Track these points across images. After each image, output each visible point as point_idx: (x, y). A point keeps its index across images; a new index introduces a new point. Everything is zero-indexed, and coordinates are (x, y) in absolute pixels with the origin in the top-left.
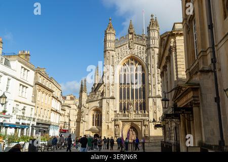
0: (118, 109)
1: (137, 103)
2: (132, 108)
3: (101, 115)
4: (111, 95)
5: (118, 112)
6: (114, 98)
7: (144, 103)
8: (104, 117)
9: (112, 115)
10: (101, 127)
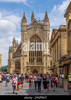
0: (28, 61)
1: (37, 58)
2: (35, 61)
3: (20, 64)
4: (25, 54)
5: (28, 63)
6: (27, 56)
7: (41, 59)
8: (21, 65)
9: (26, 64)
10: (20, 70)
